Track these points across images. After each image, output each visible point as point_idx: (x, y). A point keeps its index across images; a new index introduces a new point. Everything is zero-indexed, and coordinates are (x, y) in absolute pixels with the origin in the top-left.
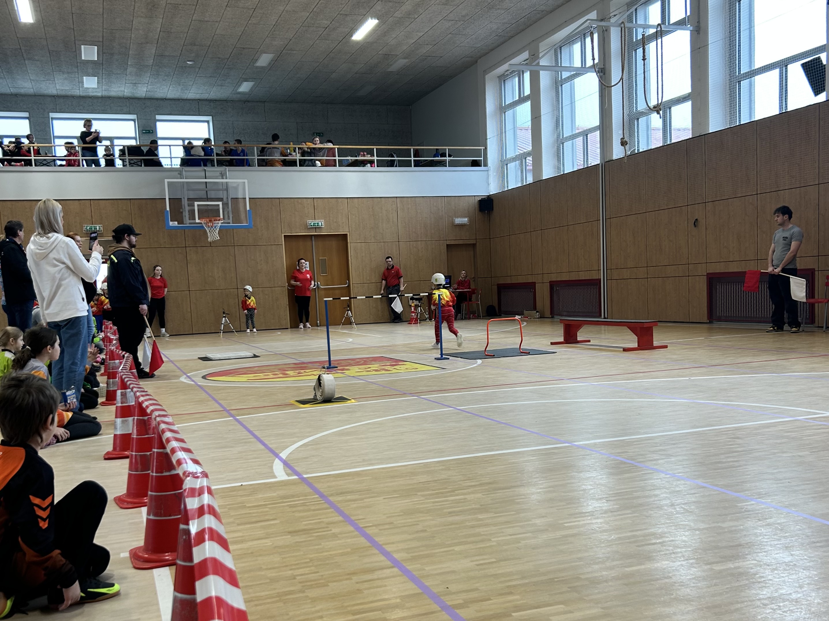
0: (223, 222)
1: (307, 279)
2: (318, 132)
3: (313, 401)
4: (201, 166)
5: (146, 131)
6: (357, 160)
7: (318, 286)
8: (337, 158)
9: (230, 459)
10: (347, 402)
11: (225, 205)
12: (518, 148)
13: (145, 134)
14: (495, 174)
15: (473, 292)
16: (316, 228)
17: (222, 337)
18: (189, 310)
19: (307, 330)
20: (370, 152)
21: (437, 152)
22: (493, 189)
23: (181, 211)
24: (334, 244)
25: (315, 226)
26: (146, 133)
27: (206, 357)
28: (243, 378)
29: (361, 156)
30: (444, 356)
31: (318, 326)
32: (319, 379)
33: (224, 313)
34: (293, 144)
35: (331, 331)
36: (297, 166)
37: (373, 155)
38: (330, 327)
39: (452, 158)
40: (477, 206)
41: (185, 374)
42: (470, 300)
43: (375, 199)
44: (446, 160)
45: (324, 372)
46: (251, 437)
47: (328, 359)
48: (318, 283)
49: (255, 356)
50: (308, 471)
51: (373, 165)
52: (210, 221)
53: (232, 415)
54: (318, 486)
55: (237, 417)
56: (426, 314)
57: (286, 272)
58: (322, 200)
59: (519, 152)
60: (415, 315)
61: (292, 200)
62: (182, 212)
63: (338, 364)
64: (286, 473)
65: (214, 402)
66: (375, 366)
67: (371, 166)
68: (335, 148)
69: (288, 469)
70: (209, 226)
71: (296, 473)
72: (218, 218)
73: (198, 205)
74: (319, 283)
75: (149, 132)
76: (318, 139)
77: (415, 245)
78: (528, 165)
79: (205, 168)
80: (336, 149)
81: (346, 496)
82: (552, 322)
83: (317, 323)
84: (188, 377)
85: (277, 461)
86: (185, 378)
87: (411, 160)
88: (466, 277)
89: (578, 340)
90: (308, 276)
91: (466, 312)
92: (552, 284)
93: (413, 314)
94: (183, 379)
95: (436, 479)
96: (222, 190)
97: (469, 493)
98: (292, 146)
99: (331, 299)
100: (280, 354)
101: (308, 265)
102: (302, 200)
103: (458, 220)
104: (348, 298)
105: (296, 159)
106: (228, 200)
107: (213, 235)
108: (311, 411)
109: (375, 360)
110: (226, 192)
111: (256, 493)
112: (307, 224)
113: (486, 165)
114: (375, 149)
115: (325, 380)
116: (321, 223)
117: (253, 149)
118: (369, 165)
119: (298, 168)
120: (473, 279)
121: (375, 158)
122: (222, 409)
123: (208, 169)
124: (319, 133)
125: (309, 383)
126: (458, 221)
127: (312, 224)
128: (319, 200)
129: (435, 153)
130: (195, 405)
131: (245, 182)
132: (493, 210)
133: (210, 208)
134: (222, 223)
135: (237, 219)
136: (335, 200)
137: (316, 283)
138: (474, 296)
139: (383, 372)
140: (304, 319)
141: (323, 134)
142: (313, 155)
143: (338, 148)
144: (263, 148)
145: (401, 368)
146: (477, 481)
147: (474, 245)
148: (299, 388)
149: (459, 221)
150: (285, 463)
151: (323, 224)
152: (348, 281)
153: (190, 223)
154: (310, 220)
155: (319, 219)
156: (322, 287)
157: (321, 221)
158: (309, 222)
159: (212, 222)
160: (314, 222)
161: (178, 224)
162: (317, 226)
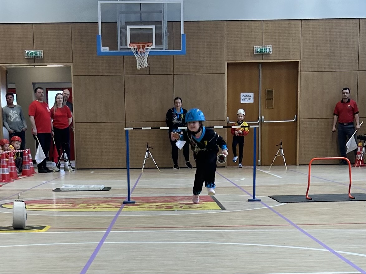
7: (262, 120)
16: (263, 54)
24: (283, 72)
25: (262, 52)
57: (226, 104)
58: (272, 22)
73: (130, 29)
74: (263, 117)
93: (359, 156)
101: (252, 97)
102: (250, 22)
106: (162, 24)
112: (253, 50)
116: (269, 49)
127: (259, 50)
128: (269, 22)
131: (180, 4)
136: (288, 22)
151: (272, 51)
152: (295, 116)
153: (121, 49)
154: (257, 45)
155: (267, 45)
156: (265, 121)
157: (268, 47)
158: (255, 47)
159: (143, 48)
160: (261, 48)
161: (109, 50)
162: (264, 52)
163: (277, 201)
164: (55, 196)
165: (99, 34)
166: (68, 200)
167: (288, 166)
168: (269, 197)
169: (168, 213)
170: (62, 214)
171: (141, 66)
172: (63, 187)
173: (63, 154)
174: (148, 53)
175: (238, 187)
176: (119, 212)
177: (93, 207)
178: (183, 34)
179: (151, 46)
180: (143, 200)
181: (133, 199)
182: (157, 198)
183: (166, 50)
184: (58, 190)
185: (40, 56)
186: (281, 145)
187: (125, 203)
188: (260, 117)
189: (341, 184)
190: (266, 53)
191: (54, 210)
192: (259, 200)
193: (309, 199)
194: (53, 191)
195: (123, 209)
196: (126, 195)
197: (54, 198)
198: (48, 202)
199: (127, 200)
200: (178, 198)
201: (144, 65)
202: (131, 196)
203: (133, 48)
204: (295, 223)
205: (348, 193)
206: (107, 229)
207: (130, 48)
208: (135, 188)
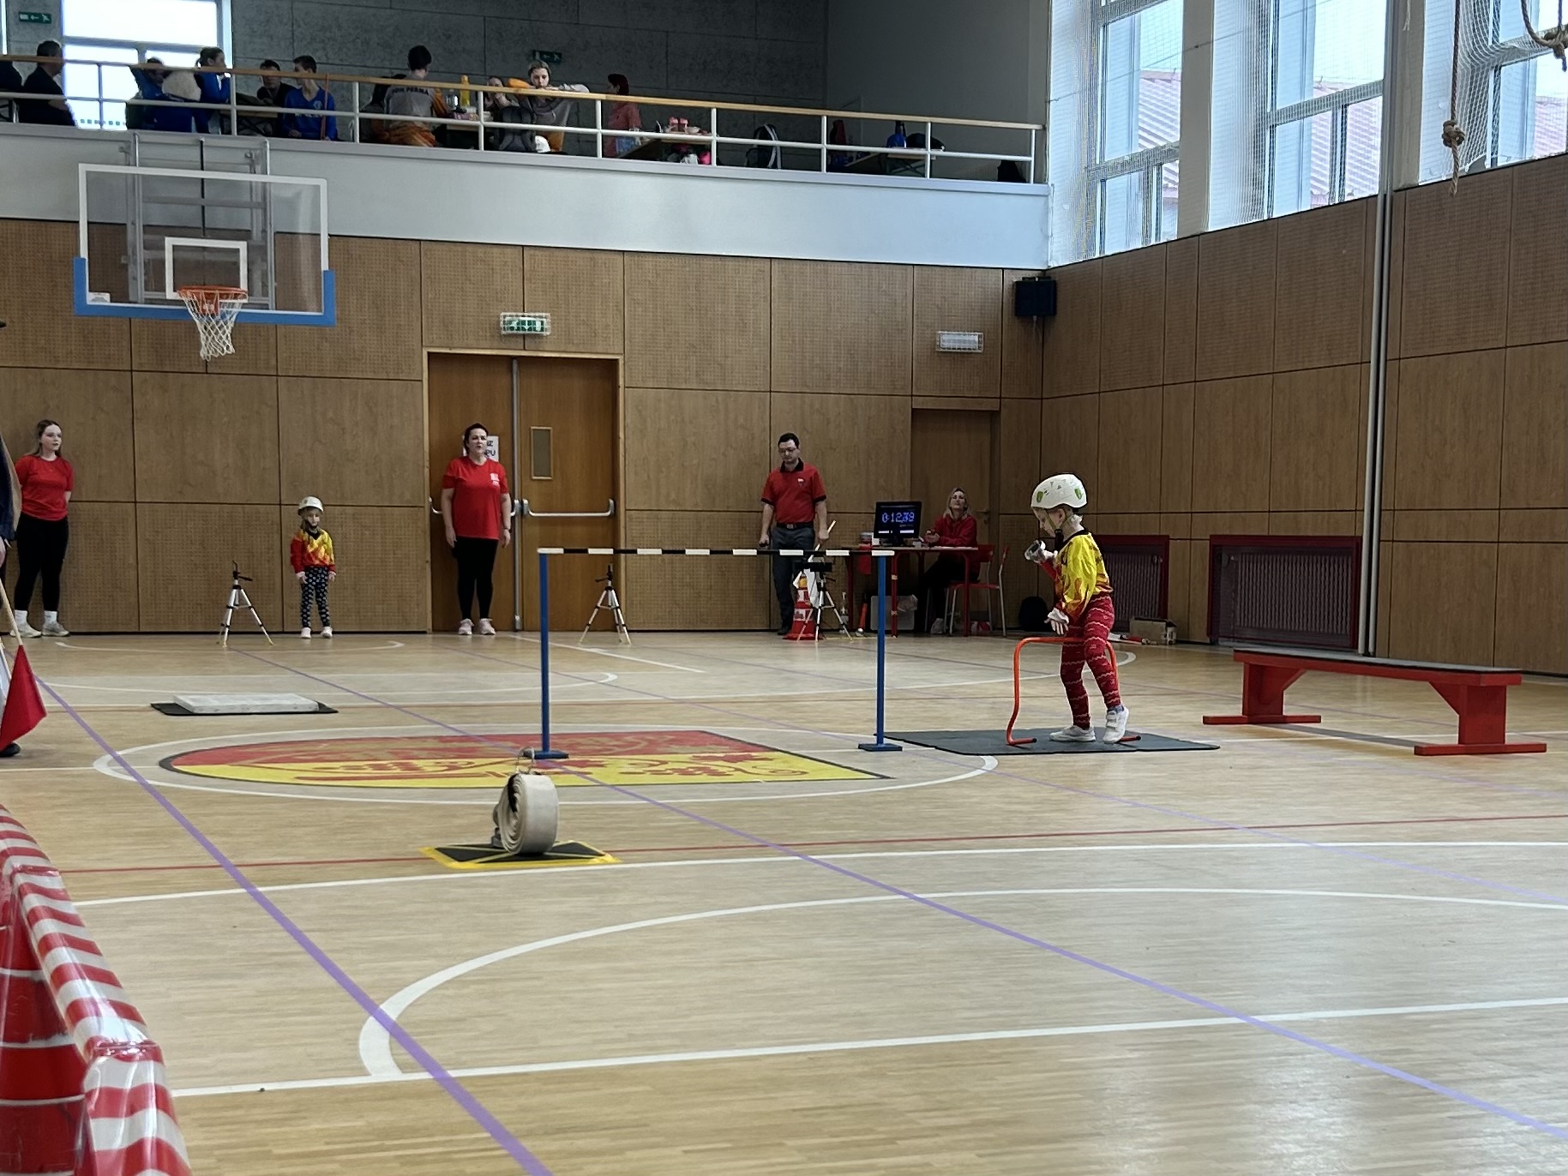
0: (245, 301)
1: (490, 488)
2: (546, 49)
3: (490, 853)
4: (190, 131)
5: (29, 14)
6: (658, 140)
7: (522, 510)
8: (599, 131)
9: (231, 1012)
10: (591, 862)
11: (256, 252)
12: (1141, 133)
13: (26, 24)
14: (1067, 207)
15: (983, 555)
16: (524, 336)
17: (225, 645)
18: (132, 561)
19: (479, 638)
20: (700, 120)
21: (897, 131)
22: (1059, 253)
23: (123, 261)
24: (576, 386)
25: (524, 329)
26: (30, 21)
27: (175, 705)
28: (286, 773)
29: (672, 130)
30: (886, 741)
31: (516, 631)
32: (511, 789)
33: (236, 575)
34: (470, 82)
35: (555, 648)
36: (477, 148)
37: (706, 129)
38: (550, 635)
39: (941, 152)
40: (1008, 298)
41: (110, 751)
42: (974, 578)
43: (708, 262)
44: (925, 156)
45: (525, 769)
46: (298, 948)
47: (540, 731)
48: (522, 503)
49: (322, 710)
50: (464, 1058)
51: (706, 159)
52: (210, 297)
53: (243, 882)
54: (490, 1104)
55: (261, 889)
56: (840, 614)
57: (427, 464)
58: (547, 253)
59: (1140, 145)
60: (807, 613)
61: (459, 248)
62: (125, 267)
63: (570, 746)
64: (395, 1060)
65: (190, 838)
66: (680, 759)
67: (700, 162)
68: (594, 101)
69: (403, 1051)
70: (204, 311)
71: (427, 1063)
72: (233, 291)
73: (175, 248)
74: (525, 502)
75: (40, 21)
76: (544, 72)
77: (817, 406)
78: (1166, 187)
79: (203, 138)
80: (599, 104)
81: (570, 1139)
82: (1209, 656)
83: (514, 621)
84: (119, 760)
85: (371, 1023)
86: (109, 764)
87: (820, 150)
88: (965, 509)
89: (1284, 714)
90: (494, 477)
91: (958, 614)
92: (1220, 547)
93: (803, 612)
94: (103, 766)
95: (843, 1101)
96: (251, 206)
97: (939, 1149)
98: (465, 85)
99: (561, 551)
100: (398, 708)
101: (495, 447)
102: (488, 249)
103: (951, 337)
104: (610, 551)
105: (477, 127)
106: (265, 238)
107: (216, 342)
108: (481, 881)
109: (681, 739)
110: (260, 212)
111: (305, 1118)
112: (499, 322)
113: (1041, 178)
114: (714, 112)
115: (529, 793)
116: (541, 321)
117: (351, 91)
118: (693, 157)
119: (482, 153)
120: (985, 518)
121: (714, 138)
122: (215, 862)
123: (212, 140)
124: (547, 53)
125: (480, 797)
126: (951, 340)
127: (514, 324)
128: (538, 252)
129: (894, 133)
130: (134, 844)
131: (317, 188)
132: (1055, 313)
133: (208, 257)
134: (244, 306)
135: (289, 295)
136: (588, 255)
137: (516, 502)
138: (984, 567)
139: (704, 778)
140: (476, 607)
141: (560, 55)
142: (528, 118)
143: (602, 101)
144: (380, 91)
145: (757, 770)
146: (966, 1115)
147: (993, 416)
148: (449, 812)
149: (955, 341)
150: (396, 1032)
151: (547, 327)
152: (613, 502)
153: (145, 301)
154: (508, 311)
155: (536, 311)
156: (533, 514)
157: (541, 317)
158: (505, 317)
160: (521, 319)
161: (111, 301)
162: (530, 329)
165: (82, 256)
183: (276, 309)
190: (533, 332)
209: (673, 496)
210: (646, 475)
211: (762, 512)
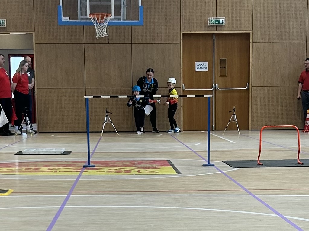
7: (216, 87)
16: (216, 26)
24: (236, 43)
25: (216, 23)
57: (182, 72)
74: (217, 85)
83: (212, 127)
93: (308, 122)
101: (206, 66)
112: (207, 21)
116: (222, 20)
127: (213, 22)
133: (102, 3)
151: (225, 22)
152: (248, 84)
153: (82, 19)
154: (211, 17)
155: (221, 17)
156: (220, 89)
159: (102, 19)
160: (215, 20)
161: (70, 20)
162: (218, 23)
163: (230, 166)
164: (17, 159)
165: (60, 5)
166: (30, 164)
167: (241, 131)
168: (223, 162)
169: (127, 177)
170: (24, 178)
171: (100, 35)
172: (25, 151)
173: (25, 118)
174: (107, 23)
175: (194, 151)
176: (79, 176)
177: (54, 171)
178: (141, 5)
179: (110, 16)
180: (102, 164)
181: (93, 163)
182: (117, 163)
183: (124, 20)
184: (20, 153)
185: (4, 24)
186: (234, 111)
187: (85, 167)
188: (214, 85)
189: (291, 149)
190: (219, 24)
191: (17, 174)
192: (213, 165)
193: (260, 164)
194: (15, 154)
195: (84, 173)
196: (87, 159)
197: (17, 161)
198: (10, 165)
199: (87, 164)
200: (136, 162)
201: (103, 35)
202: (91, 160)
203: (92, 18)
204: (247, 188)
205: (297, 159)
206: (67, 193)
207: (89, 18)
208: (95, 152)
209: (269, 81)
210: (259, 74)
211: (298, 86)
